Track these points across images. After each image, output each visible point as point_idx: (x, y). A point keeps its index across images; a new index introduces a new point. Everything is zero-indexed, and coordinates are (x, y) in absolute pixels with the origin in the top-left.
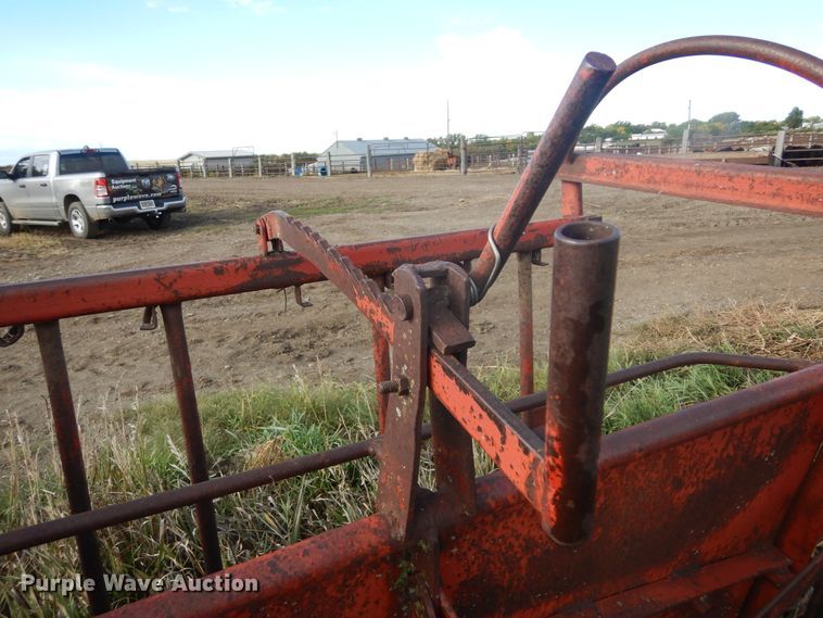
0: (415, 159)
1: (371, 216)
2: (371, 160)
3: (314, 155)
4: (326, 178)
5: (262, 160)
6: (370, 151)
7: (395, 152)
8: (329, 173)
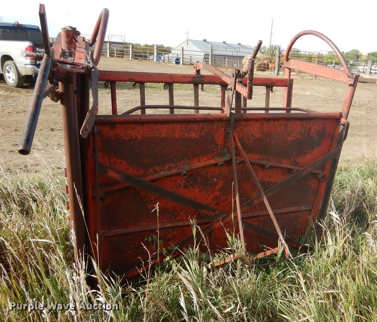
0: (244, 60)
1: (211, 94)
2: (212, 57)
3: (169, 48)
4: (179, 66)
5: (133, 47)
6: (212, 50)
7: (230, 54)
8: (181, 63)
